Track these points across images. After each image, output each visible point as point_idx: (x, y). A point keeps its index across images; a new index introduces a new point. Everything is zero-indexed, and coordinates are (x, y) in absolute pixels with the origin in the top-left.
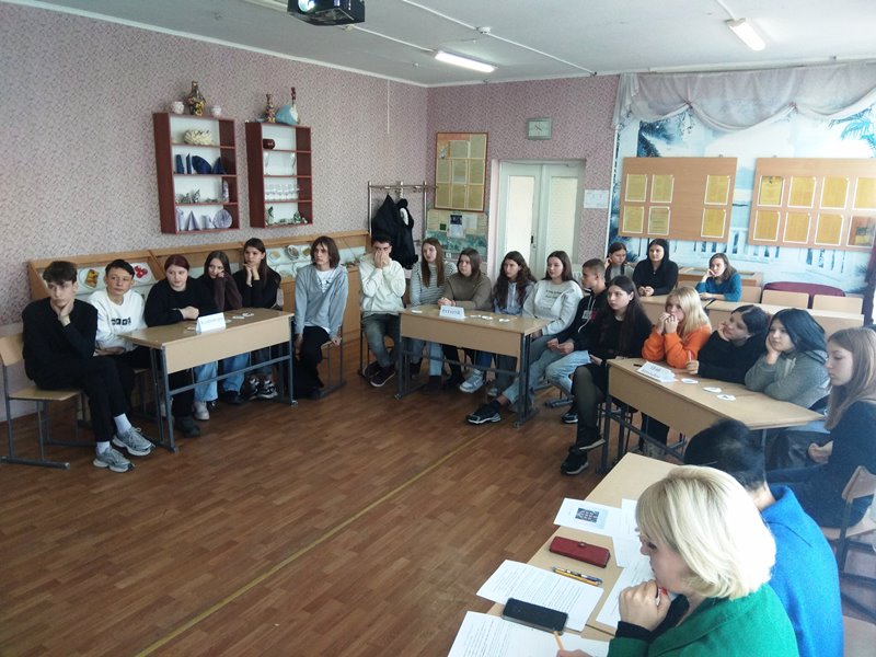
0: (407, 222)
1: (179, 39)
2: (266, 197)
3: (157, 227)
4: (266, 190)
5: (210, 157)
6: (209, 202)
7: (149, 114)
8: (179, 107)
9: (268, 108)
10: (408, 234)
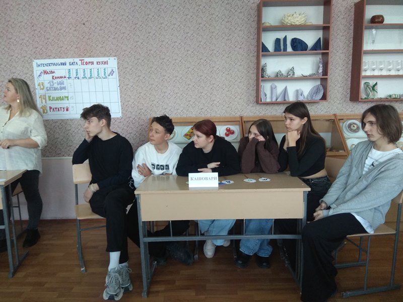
2: (363, 74)
4: (364, 67)
5: (310, 38)
6: (304, 78)
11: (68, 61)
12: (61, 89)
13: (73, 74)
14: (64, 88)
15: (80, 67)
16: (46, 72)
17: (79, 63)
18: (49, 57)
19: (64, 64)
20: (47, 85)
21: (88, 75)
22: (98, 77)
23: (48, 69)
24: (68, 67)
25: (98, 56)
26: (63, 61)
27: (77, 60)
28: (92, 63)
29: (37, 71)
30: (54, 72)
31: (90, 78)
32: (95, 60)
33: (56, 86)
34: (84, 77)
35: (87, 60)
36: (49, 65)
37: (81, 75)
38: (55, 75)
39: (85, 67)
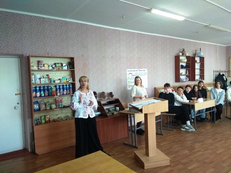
0: (225, 80)
1: (180, 39)
2: (196, 74)
3: (175, 81)
4: (196, 72)
5: (184, 65)
7: (174, 56)
8: (181, 54)
9: (196, 53)
10: (226, 83)
11: (136, 70)
13: (137, 74)
15: (139, 72)
16: (130, 74)
18: (131, 68)
19: (135, 71)
20: (130, 78)
21: (141, 75)
22: (143, 75)
23: (131, 72)
24: (136, 72)
25: (143, 68)
27: (138, 70)
28: (141, 70)
29: (128, 73)
30: (132, 74)
32: (142, 69)
33: (132, 78)
35: (140, 69)
36: (131, 71)
37: (139, 74)
38: (133, 74)
39: (140, 72)
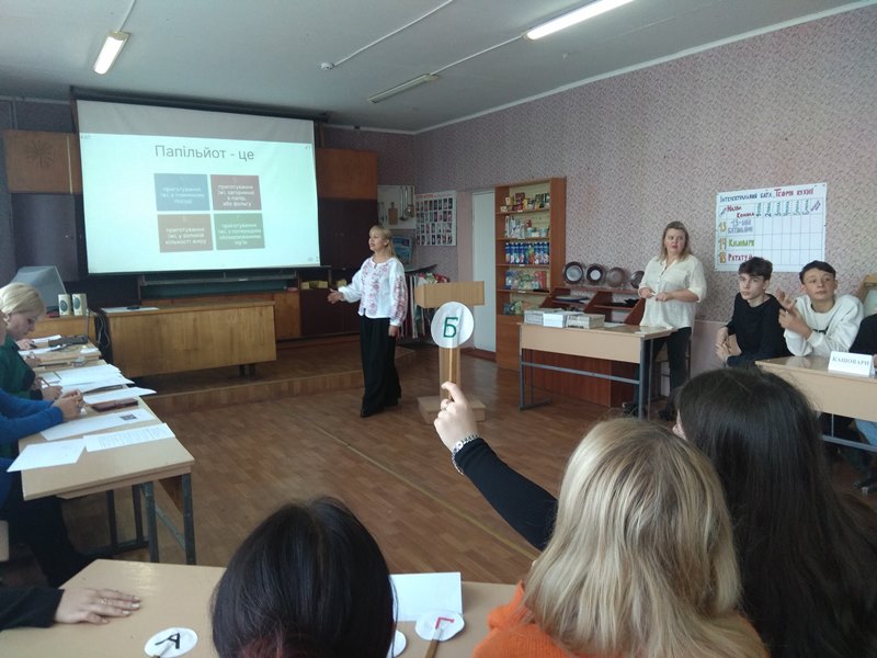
11: (758, 192)
12: (746, 230)
13: (764, 210)
14: (750, 229)
15: (774, 199)
16: (730, 209)
17: (774, 193)
18: (737, 188)
19: (754, 196)
20: (729, 225)
21: (783, 210)
22: (797, 212)
23: (733, 204)
24: (759, 199)
25: (800, 183)
26: (752, 192)
27: (771, 190)
28: (791, 193)
29: (720, 206)
30: (738, 208)
31: (786, 214)
32: (795, 188)
33: (740, 226)
34: (778, 214)
35: (784, 189)
36: (736, 198)
37: (774, 210)
38: (741, 212)
39: (781, 199)
